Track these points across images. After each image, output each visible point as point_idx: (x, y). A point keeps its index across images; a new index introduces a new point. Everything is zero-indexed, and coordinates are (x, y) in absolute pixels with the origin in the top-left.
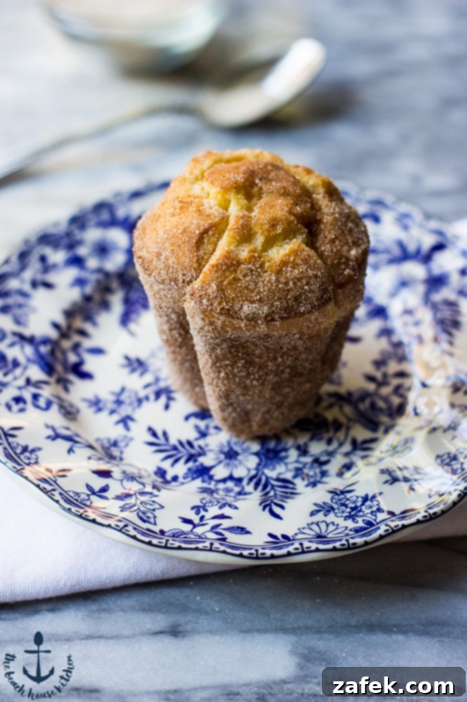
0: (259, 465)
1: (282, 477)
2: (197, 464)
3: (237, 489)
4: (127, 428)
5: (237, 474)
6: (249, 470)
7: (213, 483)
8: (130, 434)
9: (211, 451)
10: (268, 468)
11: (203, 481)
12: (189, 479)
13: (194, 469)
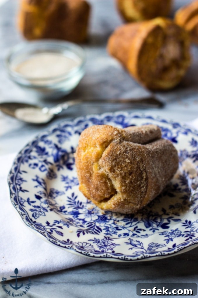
0: (96, 220)
1: (100, 227)
2: (77, 211)
3: (81, 224)
4: (67, 190)
5: (86, 220)
6: (91, 220)
7: (76, 219)
8: (65, 192)
9: (85, 208)
10: (98, 223)
11: (73, 217)
12: (70, 214)
13: (75, 212)
